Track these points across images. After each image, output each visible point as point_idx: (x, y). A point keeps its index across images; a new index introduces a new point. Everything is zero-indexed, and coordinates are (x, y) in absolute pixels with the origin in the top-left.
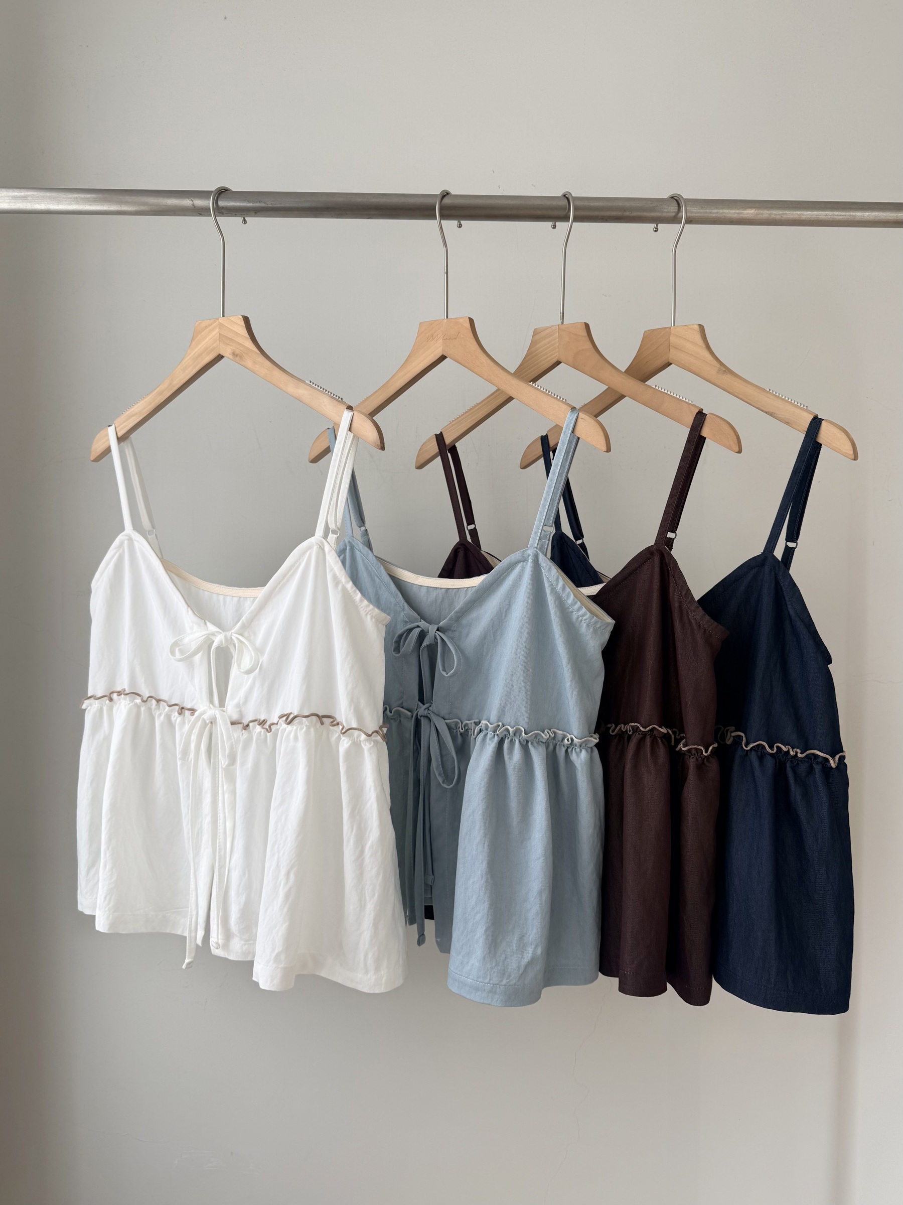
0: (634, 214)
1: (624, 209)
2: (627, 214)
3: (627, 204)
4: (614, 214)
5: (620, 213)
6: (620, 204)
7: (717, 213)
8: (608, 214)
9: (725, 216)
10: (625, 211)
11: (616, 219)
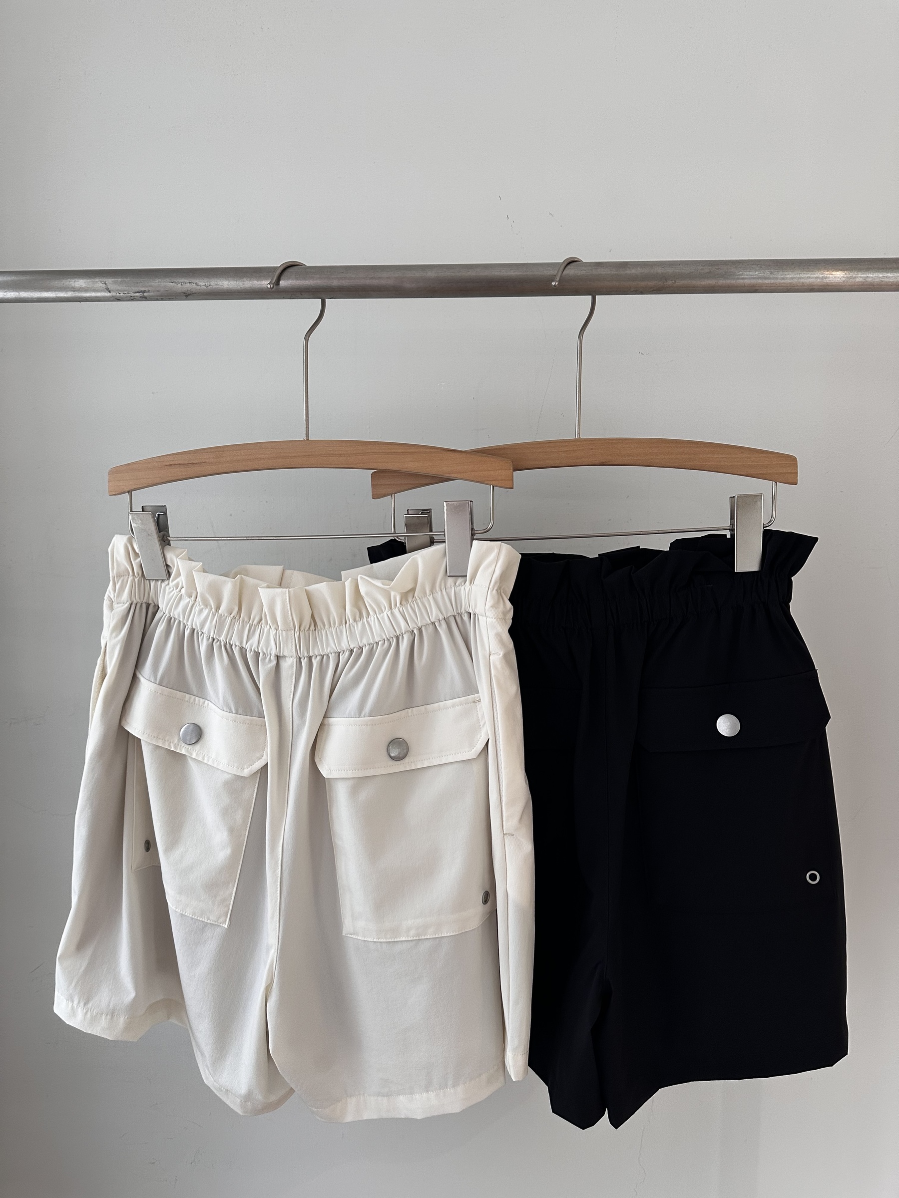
0: (680, 283)
1: (664, 277)
2: (670, 283)
3: (670, 270)
4: (651, 283)
5: (660, 283)
6: (659, 270)
7: (792, 278)
8: (643, 284)
9: (803, 283)
10: (666, 280)
11: (653, 291)
